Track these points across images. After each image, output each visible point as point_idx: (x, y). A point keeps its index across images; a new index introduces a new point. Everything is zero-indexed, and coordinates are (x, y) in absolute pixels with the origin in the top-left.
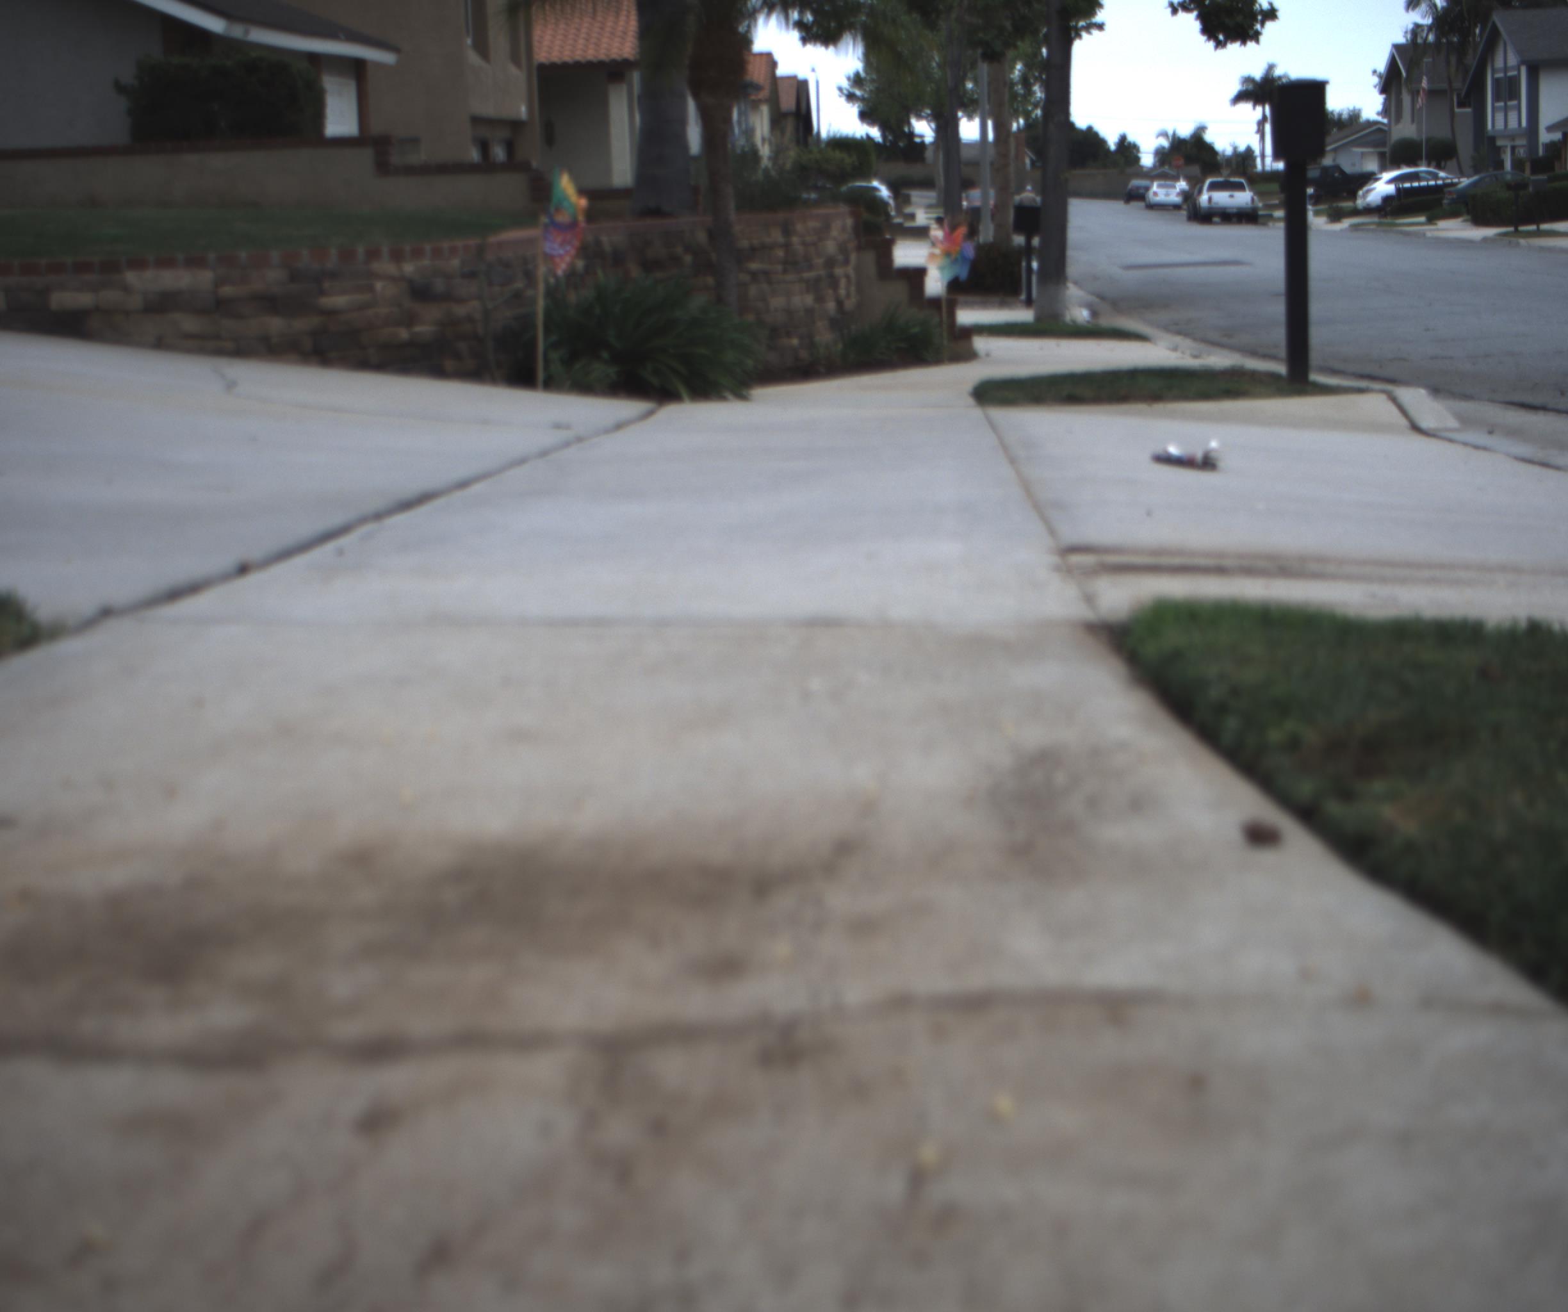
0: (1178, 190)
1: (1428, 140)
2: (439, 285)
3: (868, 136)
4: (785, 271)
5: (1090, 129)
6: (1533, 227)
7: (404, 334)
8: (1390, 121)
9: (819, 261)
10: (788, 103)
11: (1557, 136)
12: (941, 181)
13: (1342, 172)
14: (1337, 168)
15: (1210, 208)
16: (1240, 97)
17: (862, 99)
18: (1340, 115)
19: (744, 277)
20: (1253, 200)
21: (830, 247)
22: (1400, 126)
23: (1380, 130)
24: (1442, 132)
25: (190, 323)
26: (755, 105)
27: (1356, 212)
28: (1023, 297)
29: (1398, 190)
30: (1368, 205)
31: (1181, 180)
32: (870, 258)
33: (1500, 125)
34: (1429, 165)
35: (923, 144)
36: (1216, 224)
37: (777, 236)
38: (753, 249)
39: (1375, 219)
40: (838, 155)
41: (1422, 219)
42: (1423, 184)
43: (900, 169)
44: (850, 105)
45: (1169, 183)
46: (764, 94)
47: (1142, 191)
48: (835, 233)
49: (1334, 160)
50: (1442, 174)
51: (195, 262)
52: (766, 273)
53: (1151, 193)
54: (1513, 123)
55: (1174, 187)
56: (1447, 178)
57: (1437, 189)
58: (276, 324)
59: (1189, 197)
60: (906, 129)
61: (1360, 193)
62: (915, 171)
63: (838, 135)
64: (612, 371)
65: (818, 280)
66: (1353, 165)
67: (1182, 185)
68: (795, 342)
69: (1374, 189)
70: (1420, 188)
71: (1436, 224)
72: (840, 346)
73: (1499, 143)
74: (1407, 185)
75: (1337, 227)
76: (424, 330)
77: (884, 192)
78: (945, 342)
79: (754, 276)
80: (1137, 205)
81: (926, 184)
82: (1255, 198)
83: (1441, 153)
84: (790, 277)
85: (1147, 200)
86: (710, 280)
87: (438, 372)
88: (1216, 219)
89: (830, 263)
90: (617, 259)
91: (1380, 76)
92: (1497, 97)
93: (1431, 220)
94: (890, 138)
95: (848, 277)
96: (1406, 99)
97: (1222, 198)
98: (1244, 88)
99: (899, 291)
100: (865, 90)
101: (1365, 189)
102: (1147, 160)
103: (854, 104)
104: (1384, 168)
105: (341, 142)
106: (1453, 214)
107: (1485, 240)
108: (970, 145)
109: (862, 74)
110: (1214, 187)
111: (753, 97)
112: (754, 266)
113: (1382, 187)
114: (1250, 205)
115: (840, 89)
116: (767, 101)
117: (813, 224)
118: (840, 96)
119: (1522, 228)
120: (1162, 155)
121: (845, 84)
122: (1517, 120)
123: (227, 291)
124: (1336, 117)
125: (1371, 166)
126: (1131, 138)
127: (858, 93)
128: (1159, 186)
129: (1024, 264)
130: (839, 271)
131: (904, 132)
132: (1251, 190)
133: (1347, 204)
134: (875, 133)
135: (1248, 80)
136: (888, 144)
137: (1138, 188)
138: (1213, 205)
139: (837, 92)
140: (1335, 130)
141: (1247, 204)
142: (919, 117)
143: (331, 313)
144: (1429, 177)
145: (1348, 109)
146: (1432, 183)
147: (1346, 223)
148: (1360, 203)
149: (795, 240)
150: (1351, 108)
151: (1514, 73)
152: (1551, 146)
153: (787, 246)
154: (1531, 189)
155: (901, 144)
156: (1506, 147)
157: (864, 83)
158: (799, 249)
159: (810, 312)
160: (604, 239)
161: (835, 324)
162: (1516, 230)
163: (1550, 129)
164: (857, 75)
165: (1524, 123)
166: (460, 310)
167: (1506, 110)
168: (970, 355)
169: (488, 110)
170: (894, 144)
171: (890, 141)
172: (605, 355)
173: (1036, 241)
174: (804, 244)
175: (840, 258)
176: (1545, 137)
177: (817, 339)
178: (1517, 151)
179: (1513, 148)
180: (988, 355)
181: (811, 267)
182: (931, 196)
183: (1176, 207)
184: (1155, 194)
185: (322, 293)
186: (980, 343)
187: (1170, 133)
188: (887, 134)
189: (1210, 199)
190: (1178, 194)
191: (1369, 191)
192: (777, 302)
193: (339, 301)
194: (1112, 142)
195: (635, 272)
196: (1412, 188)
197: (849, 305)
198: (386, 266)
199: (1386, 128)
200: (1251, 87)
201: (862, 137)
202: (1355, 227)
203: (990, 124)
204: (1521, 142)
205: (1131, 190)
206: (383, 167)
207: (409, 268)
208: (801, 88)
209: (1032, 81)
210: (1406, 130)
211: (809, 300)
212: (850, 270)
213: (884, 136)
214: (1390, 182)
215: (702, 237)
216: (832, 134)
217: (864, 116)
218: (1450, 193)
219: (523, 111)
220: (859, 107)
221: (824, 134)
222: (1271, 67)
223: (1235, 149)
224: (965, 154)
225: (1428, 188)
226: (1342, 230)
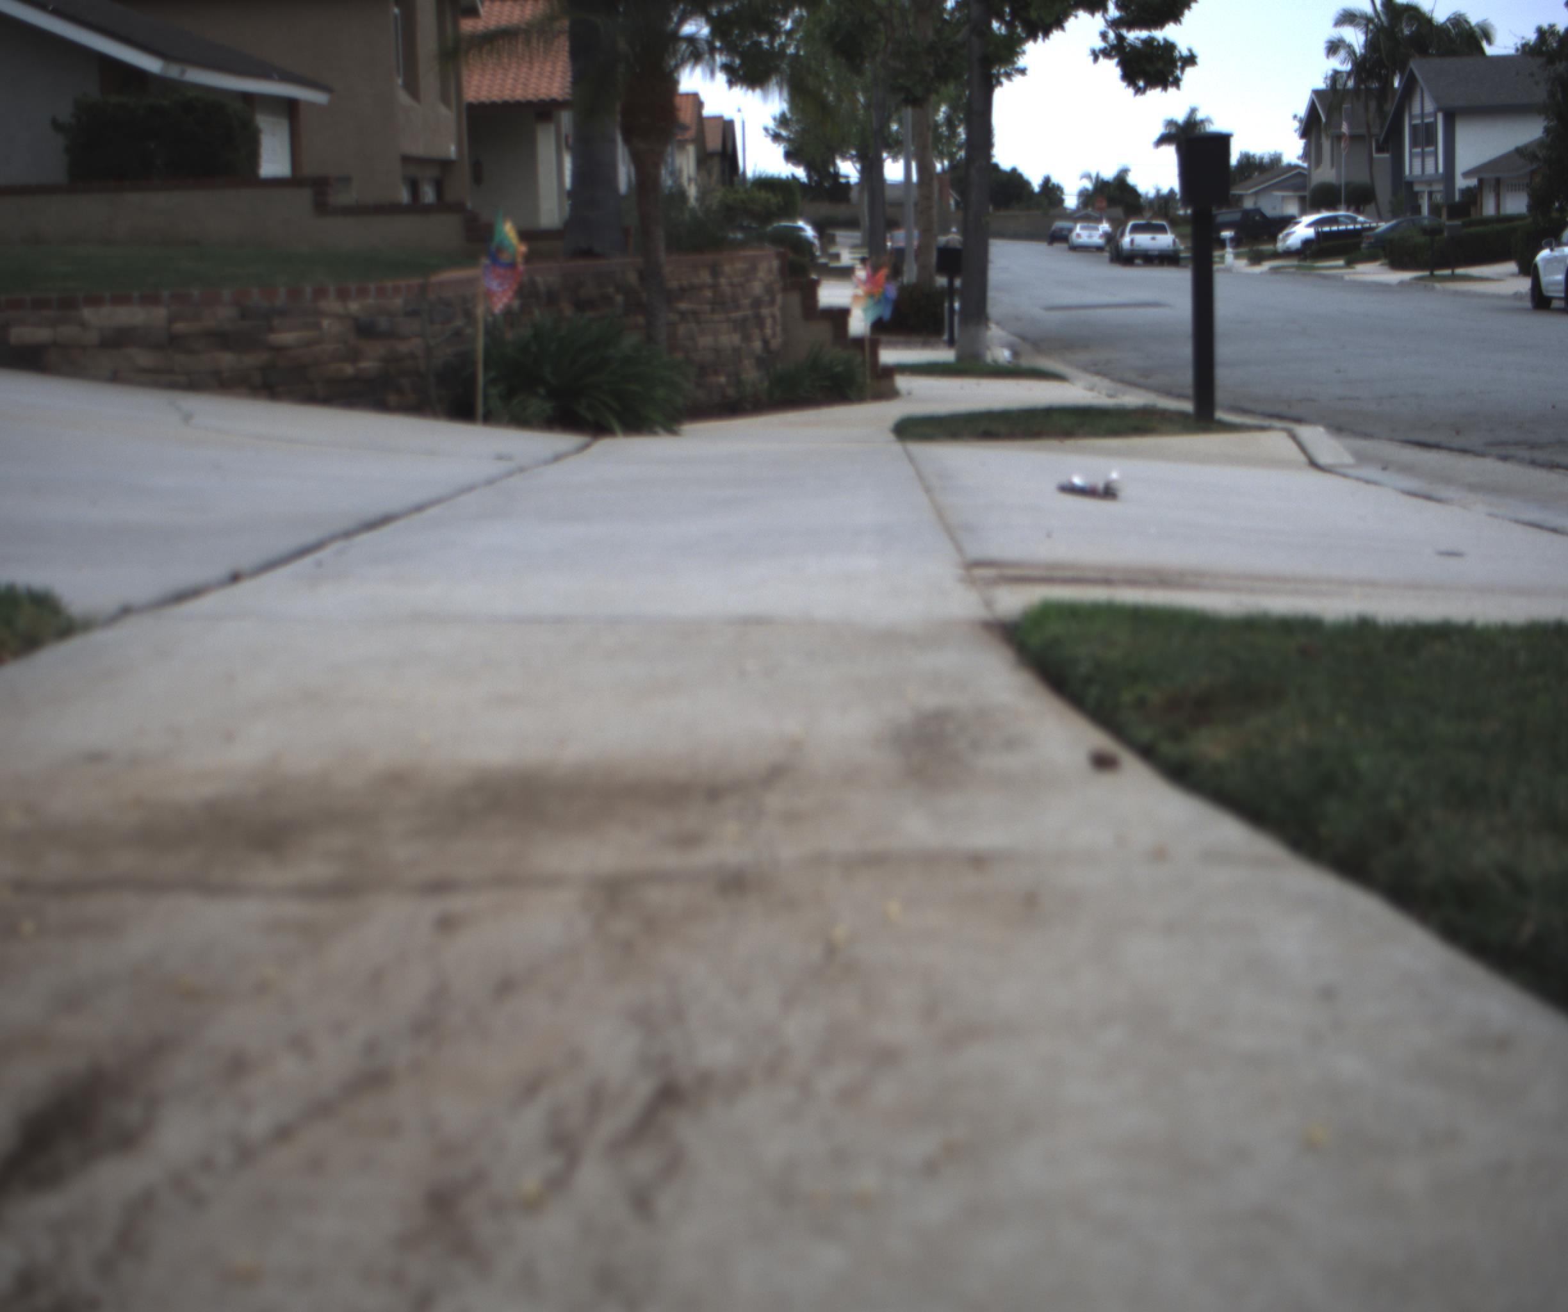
0: (1101, 232)
1: (1347, 185)
2: (383, 323)
3: (794, 177)
4: (713, 311)
5: (1014, 170)
6: (1447, 272)
7: (349, 370)
8: (1310, 166)
9: (746, 302)
10: (714, 143)
11: (1473, 182)
12: (865, 221)
13: (1263, 215)
14: (1258, 211)
15: (1132, 250)
16: (1163, 140)
17: (788, 140)
18: (1261, 159)
19: (673, 317)
20: (1174, 242)
21: (757, 288)
22: (1320, 170)
23: (1300, 174)
24: (1361, 177)
25: (144, 358)
26: (682, 145)
27: (1276, 255)
28: (946, 337)
29: (1318, 234)
30: (1288, 248)
31: (1104, 222)
32: (795, 299)
33: (1417, 170)
34: (1348, 209)
35: (848, 184)
36: (1138, 265)
37: (705, 277)
38: (682, 290)
39: (1294, 262)
40: (764, 194)
41: (1341, 262)
42: (1342, 227)
43: (825, 209)
44: (776, 145)
45: (1092, 225)
46: (691, 134)
47: (1065, 233)
48: (761, 274)
49: (1255, 203)
50: (1361, 218)
51: (149, 299)
52: (695, 313)
53: (1074, 235)
54: (1430, 169)
55: (1097, 229)
56: (1365, 222)
57: (1356, 233)
58: (227, 360)
59: (1111, 239)
60: (832, 170)
61: (1280, 236)
62: (841, 211)
63: (764, 176)
64: (548, 407)
65: (745, 320)
66: (1274, 208)
67: (1105, 226)
68: (722, 379)
69: (1293, 233)
70: (1339, 232)
71: (1354, 268)
72: (766, 384)
73: (1417, 188)
74: (1326, 229)
75: (1257, 269)
76: (369, 365)
77: (809, 232)
78: (868, 381)
79: (683, 315)
80: (1060, 246)
81: (851, 224)
82: (1177, 240)
83: (1360, 198)
84: (717, 317)
85: (1070, 241)
86: (641, 320)
87: (381, 405)
88: (1138, 261)
89: (757, 303)
90: (551, 298)
91: (1301, 121)
92: (1414, 143)
93: (1350, 263)
94: (816, 178)
95: (773, 317)
96: (1326, 144)
97: (1144, 240)
98: (1167, 131)
99: (822, 331)
100: (791, 131)
101: (1285, 232)
102: (1071, 202)
103: (780, 145)
104: (1304, 212)
105: (276, 183)
106: (1371, 258)
107: (1402, 284)
108: (895, 186)
109: (788, 115)
110: (1136, 229)
111: (679, 137)
112: (683, 306)
113: (1302, 231)
114: (1171, 247)
115: (766, 129)
116: (693, 141)
117: (740, 266)
118: (766, 136)
119: (1438, 272)
120: (1086, 198)
121: (771, 125)
122: (1434, 165)
123: (180, 327)
124: (1257, 160)
125: (1292, 209)
126: (1055, 180)
127: (784, 133)
128: (1082, 228)
129: (946, 305)
130: (765, 311)
131: (829, 172)
132: (1173, 232)
133: (1267, 247)
134: (801, 173)
135: (1171, 123)
136: (813, 184)
137: (1062, 229)
138: (1135, 247)
139: (763, 133)
140: (1256, 174)
141: (1169, 246)
142: (844, 158)
143: (279, 349)
144: (1349, 221)
145: (1269, 153)
146: (1351, 227)
147: (1266, 266)
148: (1280, 246)
149: (723, 281)
150: (1272, 152)
151: (1431, 120)
152: (1467, 192)
153: (715, 287)
154: (1446, 234)
155: (826, 185)
156: (1423, 192)
157: (790, 123)
158: (728, 290)
159: (736, 350)
160: (539, 279)
161: (761, 363)
162: (1432, 275)
163: (1466, 175)
164: (783, 115)
165: (1441, 169)
166: (403, 348)
167: (1423, 156)
168: (891, 394)
169: (418, 149)
170: (819, 184)
171: (816, 181)
172: (542, 391)
173: (958, 283)
174: (732, 285)
175: (767, 298)
176: (1461, 183)
177: (744, 377)
178: (1434, 196)
179: (1430, 194)
180: (909, 394)
181: (738, 307)
182: (856, 236)
183: (1099, 249)
184: (1079, 235)
185: (271, 330)
186: (902, 382)
187: (1094, 175)
188: (813, 174)
189: (1132, 241)
190: (1101, 236)
191: (1288, 235)
192: (705, 341)
193: (287, 338)
194: (1036, 184)
195: (568, 311)
196: (1331, 233)
197: (775, 344)
198: (332, 304)
199: (1306, 172)
200: (1173, 130)
201: (787, 177)
202: (1275, 270)
203: (914, 165)
204: (1438, 187)
205: (1054, 232)
206: (322, 207)
207: (354, 307)
208: (727, 127)
209: (957, 123)
210: (1326, 174)
211: (736, 339)
212: (776, 311)
213: (809, 176)
214: (1310, 225)
215: (632, 278)
216: (757, 173)
217: (790, 156)
218: (1368, 237)
219: (452, 151)
220: (785, 147)
221: (750, 174)
222: (1193, 111)
223: (1158, 191)
224: (890, 195)
225: (1347, 232)
226: (1262, 273)
